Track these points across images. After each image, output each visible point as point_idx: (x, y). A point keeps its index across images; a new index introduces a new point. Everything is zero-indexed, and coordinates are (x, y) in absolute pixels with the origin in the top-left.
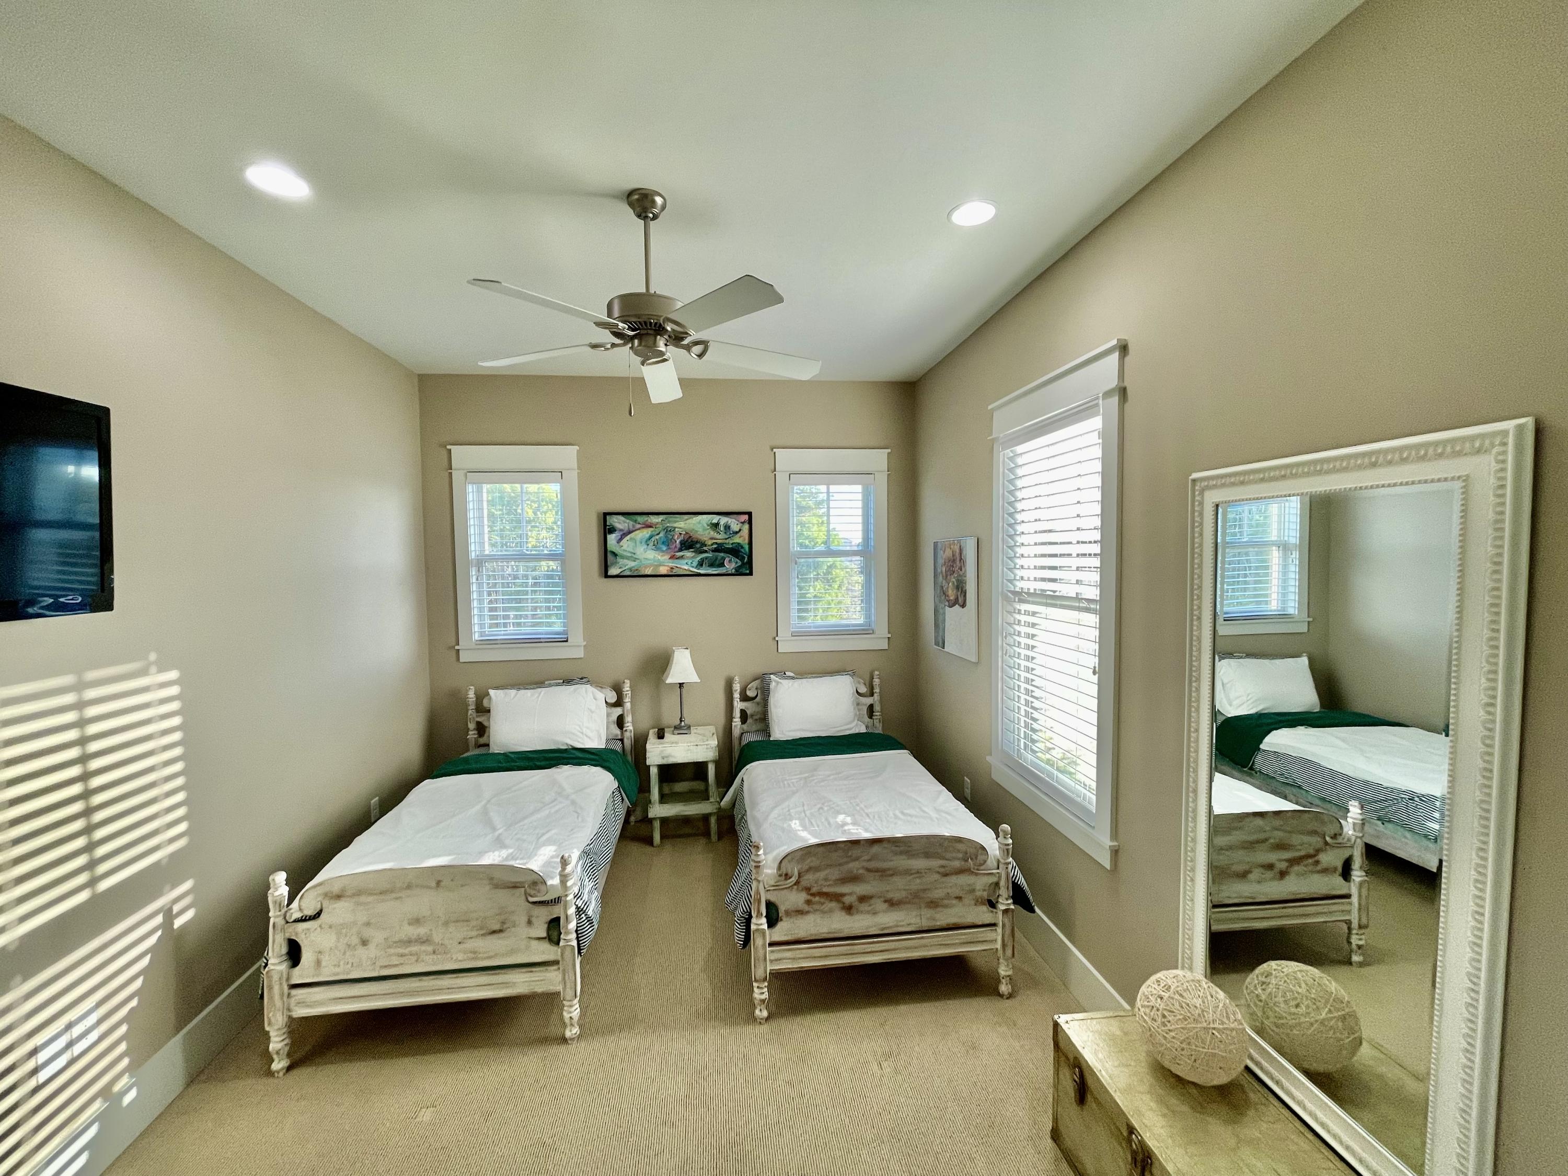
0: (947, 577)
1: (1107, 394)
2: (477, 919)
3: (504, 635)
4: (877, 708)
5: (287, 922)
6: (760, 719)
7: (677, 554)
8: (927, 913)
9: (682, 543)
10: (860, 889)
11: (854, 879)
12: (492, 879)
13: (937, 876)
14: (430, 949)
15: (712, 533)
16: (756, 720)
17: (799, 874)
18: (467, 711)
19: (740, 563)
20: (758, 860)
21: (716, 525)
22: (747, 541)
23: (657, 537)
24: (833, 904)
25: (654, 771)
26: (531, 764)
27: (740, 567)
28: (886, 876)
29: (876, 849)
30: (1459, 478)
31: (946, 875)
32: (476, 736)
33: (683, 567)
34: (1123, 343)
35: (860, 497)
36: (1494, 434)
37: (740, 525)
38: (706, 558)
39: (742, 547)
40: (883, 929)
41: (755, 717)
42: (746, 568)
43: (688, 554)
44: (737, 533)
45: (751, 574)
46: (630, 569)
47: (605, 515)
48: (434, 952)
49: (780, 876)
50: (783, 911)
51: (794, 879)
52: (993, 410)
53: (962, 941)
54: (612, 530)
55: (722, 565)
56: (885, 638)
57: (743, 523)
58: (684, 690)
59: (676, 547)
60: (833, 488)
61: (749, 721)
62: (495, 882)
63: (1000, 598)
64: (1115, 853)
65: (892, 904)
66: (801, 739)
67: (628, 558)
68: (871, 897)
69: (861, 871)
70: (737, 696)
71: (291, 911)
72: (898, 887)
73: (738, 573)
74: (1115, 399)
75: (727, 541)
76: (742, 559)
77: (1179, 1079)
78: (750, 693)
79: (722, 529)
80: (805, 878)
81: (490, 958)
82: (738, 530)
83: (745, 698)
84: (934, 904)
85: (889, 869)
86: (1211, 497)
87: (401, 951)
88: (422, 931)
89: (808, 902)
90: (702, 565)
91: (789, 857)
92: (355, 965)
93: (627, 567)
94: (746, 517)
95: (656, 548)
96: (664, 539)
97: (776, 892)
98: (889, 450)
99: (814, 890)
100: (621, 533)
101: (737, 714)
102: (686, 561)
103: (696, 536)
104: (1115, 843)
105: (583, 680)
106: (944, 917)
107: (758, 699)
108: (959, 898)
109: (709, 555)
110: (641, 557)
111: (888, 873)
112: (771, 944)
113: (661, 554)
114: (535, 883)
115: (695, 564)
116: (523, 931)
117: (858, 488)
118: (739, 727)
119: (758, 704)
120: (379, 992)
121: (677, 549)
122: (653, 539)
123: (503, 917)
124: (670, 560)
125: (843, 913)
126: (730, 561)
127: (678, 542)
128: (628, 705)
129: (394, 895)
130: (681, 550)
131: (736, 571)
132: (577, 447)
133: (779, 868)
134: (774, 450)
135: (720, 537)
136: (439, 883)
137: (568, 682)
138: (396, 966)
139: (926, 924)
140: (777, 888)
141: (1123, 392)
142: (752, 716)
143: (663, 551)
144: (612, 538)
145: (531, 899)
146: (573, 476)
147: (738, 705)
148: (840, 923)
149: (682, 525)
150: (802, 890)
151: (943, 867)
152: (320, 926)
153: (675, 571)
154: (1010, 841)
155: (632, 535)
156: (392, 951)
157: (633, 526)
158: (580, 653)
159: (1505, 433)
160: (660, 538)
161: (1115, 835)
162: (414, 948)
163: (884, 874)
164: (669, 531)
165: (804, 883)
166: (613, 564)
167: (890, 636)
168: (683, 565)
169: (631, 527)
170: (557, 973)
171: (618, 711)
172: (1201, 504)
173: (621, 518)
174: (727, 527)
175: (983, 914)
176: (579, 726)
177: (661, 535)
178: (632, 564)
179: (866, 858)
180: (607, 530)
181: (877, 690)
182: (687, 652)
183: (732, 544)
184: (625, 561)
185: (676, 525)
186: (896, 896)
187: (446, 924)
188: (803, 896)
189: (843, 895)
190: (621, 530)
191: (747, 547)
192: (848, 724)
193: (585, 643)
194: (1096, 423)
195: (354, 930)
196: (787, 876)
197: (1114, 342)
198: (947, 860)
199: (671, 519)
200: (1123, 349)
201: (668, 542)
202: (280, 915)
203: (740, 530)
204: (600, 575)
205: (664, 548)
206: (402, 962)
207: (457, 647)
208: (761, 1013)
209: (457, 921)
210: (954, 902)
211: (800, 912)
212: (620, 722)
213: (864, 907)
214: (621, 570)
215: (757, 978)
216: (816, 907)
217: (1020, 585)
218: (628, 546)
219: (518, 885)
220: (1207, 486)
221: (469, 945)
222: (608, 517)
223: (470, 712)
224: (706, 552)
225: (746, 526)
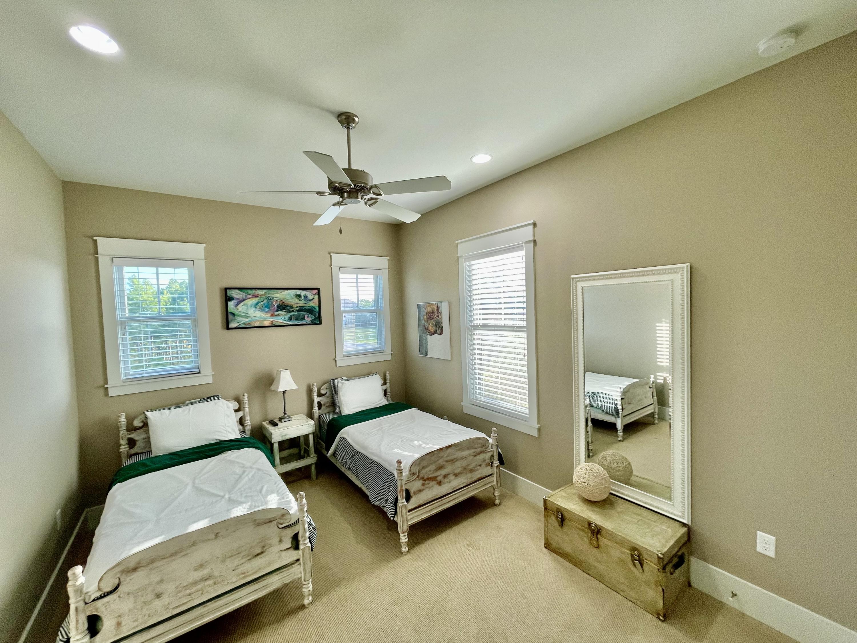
0: (428, 321)
1: (527, 242)
2: (245, 550)
3: (146, 373)
4: (389, 390)
5: (86, 603)
6: (329, 405)
7: (275, 313)
8: (469, 475)
9: (278, 306)
10: (443, 472)
11: (441, 468)
12: (255, 520)
13: (472, 457)
14: (211, 582)
15: (297, 300)
16: (327, 406)
17: (419, 472)
18: (119, 431)
19: (314, 318)
20: (401, 469)
21: (299, 296)
22: (317, 305)
23: (262, 303)
24: (434, 482)
25: (276, 446)
26: (202, 455)
27: (314, 320)
28: (454, 462)
29: (449, 450)
30: (670, 280)
31: (475, 456)
32: (128, 449)
33: (279, 321)
34: (534, 222)
35: (372, 281)
36: (679, 268)
37: (313, 296)
38: (294, 315)
39: (315, 308)
40: (454, 488)
41: (327, 405)
42: (317, 320)
43: (282, 313)
44: (311, 300)
45: (320, 323)
46: (245, 324)
47: (226, 289)
48: (215, 584)
49: (411, 474)
50: (412, 492)
51: (416, 476)
52: (458, 243)
53: (482, 485)
54: (231, 299)
55: (303, 319)
56: (389, 354)
57: (315, 294)
58: (286, 395)
59: (274, 309)
60: (360, 276)
61: (323, 408)
62: (257, 522)
63: (466, 329)
64: (539, 429)
65: (456, 475)
66: (360, 412)
67: (242, 316)
68: (448, 474)
69: (444, 463)
70: (315, 394)
71: (90, 594)
72: (458, 466)
73: (313, 323)
74: (532, 245)
75: (306, 305)
76: (315, 316)
77: (591, 501)
78: (323, 392)
79: (303, 298)
80: (421, 472)
81: (254, 573)
82: (312, 299)
83: (320, 395)
84: (472, 471)
85: (454, 459)
86: (580, 285)
87: (188, 592)
88: (205, 572)
89: (423, 485)
90: (291, 319)
91: (414, 464)
92: (151, 615)
93: (242, 322)
94: (316, 291)
95: (262, 309)
96: (266, 304)
97: (409, 484)
98: (389, 258)
99: (425, 478)
100: (238, 301)
101: (316, 405)
102: (281, 317)
103: (287, 302)
104: (540, 425)
105: (215, 397)
106: (476, 475)
107: (327, 395)
108: (480, 465)
109: (296, 313)
110: (251, 316)
111: (455, 460)
112: (409, 511)
113: (265, 313)
114: (283, 515)
115: (287, 318)
116: (276, 548)
117: (372, 276)
118: (318, 412)
119: (328, 397)
120: (171, 628)
121: (275, 310)
122: (259, 304)
123: (263, 544)
124: (272, 317)
125: (438, 485)
126: (308, 317)
127: (276, 306)
128: (247, 410)
129: (183, 553)
130: (277, 311)
131: (312, 322)
132: (205, 245)
133: (410, 471)
134: (331, 254)
135: (302, 303)
136: (217, 535)
137: (203, 400)
138: (184, 604)
139: (469, 481)
140: (409, 481)
141: (535, 241)
142: (324, 404)
143: (266, 312)
144: (231, 304)
145: (281, 526)
146: (201, 264)
147: (316, 400)
148: (436, 491)
149: (278, 295)
150: (420, 479)
151: (474, 452)
152: (119, 597)
153: (274, 324)
154: (497, 435)
155: (245, 302)
156: (182, 594)
157: (246, 296)
158: (210, 380)
159: (683, 268)
160: (264, 304)
161: (539, 422)
162: (199, 587)
163: (452, 461)
164: (269, 299)
165: (421, 475)
166: (232, 321)
167: (392, 352)
168: (280, 319)
169: (244, 297)
170: (299, 567)
171: (240, 414)
172: (576, 287)
173: (237, 291)
174: (306, 297)
175: (488, 471)
176: (223, 426)
177: (265, 302)
178: (246, 320)
179: (445, 456)
180: (227, 299)
181: (388, 381)
182: (288, 372)
183: (309, 307)
184: (241, 318)
185: (273, 296)
186: (457, 471)
187: (223, 561)
188: (421, 482)
189: (437, 477)
190: (237, 299)
191: (317, 308)
192: (379, 401)
193: (213, 373)
194: (522, 253)
195: (149, 590)
196: (414, 474)
197: (532, 221)
198: (475, 449)
199: (271, 292)
200: (535, 225)
201: (269, 306)
202: (81, 600)
203: (313, 299)
204: (223, 328)
205: (267, 310)
206: (190, 599)
207: (106, 386)
208: (404, 549)
209: (230, 557)
210: (479, 467)
211: (420, 491)
212: (241, 421)
213: (446, 480)
214: (238, 324)
215: (404, 531)
216: (427, 486)
217: (475, 322)
218: (243, 309)
219: (272, 519)
220: (579, 280)
221: (241, 569)
222: (228, 291)
223: (122, 432)
224: (293, 311)
225: (317, 297)
